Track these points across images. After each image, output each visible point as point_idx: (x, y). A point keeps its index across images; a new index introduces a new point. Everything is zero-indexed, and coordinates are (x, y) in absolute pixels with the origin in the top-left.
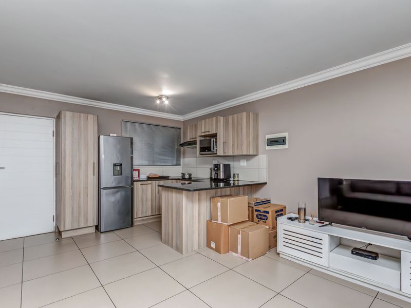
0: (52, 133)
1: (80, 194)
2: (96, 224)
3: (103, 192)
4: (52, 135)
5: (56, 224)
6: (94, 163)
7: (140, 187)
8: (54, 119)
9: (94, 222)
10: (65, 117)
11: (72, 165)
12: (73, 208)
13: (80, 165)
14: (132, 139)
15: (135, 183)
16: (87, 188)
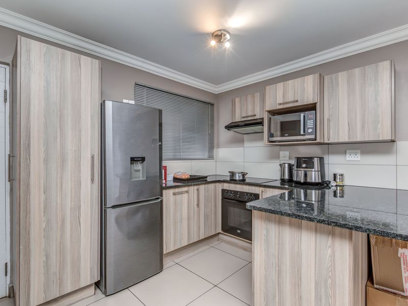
0: (3, 95)
1: (63, 221)
2: (97, 278)
3: (112, 214)
4: (2, 99)
5: (12, 282)
6: (93, 157)
7: (172, 197)
8: (8, 68)
9: (92, 277)
10: (28, 51)
11: (46, 160)
12: (47, 256)
13: (63, 160)
14: (160, 112)
15: (164, 192)
16: (79, 207)
